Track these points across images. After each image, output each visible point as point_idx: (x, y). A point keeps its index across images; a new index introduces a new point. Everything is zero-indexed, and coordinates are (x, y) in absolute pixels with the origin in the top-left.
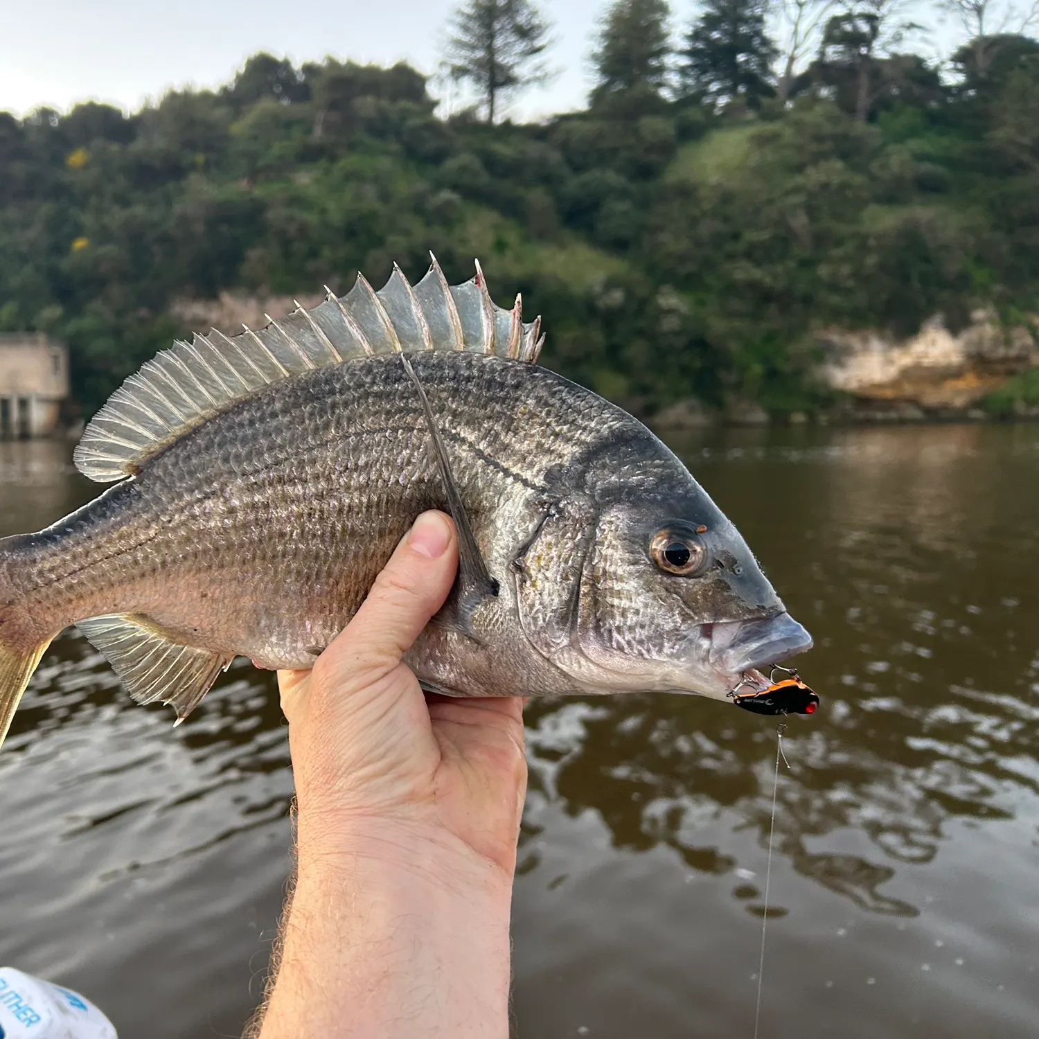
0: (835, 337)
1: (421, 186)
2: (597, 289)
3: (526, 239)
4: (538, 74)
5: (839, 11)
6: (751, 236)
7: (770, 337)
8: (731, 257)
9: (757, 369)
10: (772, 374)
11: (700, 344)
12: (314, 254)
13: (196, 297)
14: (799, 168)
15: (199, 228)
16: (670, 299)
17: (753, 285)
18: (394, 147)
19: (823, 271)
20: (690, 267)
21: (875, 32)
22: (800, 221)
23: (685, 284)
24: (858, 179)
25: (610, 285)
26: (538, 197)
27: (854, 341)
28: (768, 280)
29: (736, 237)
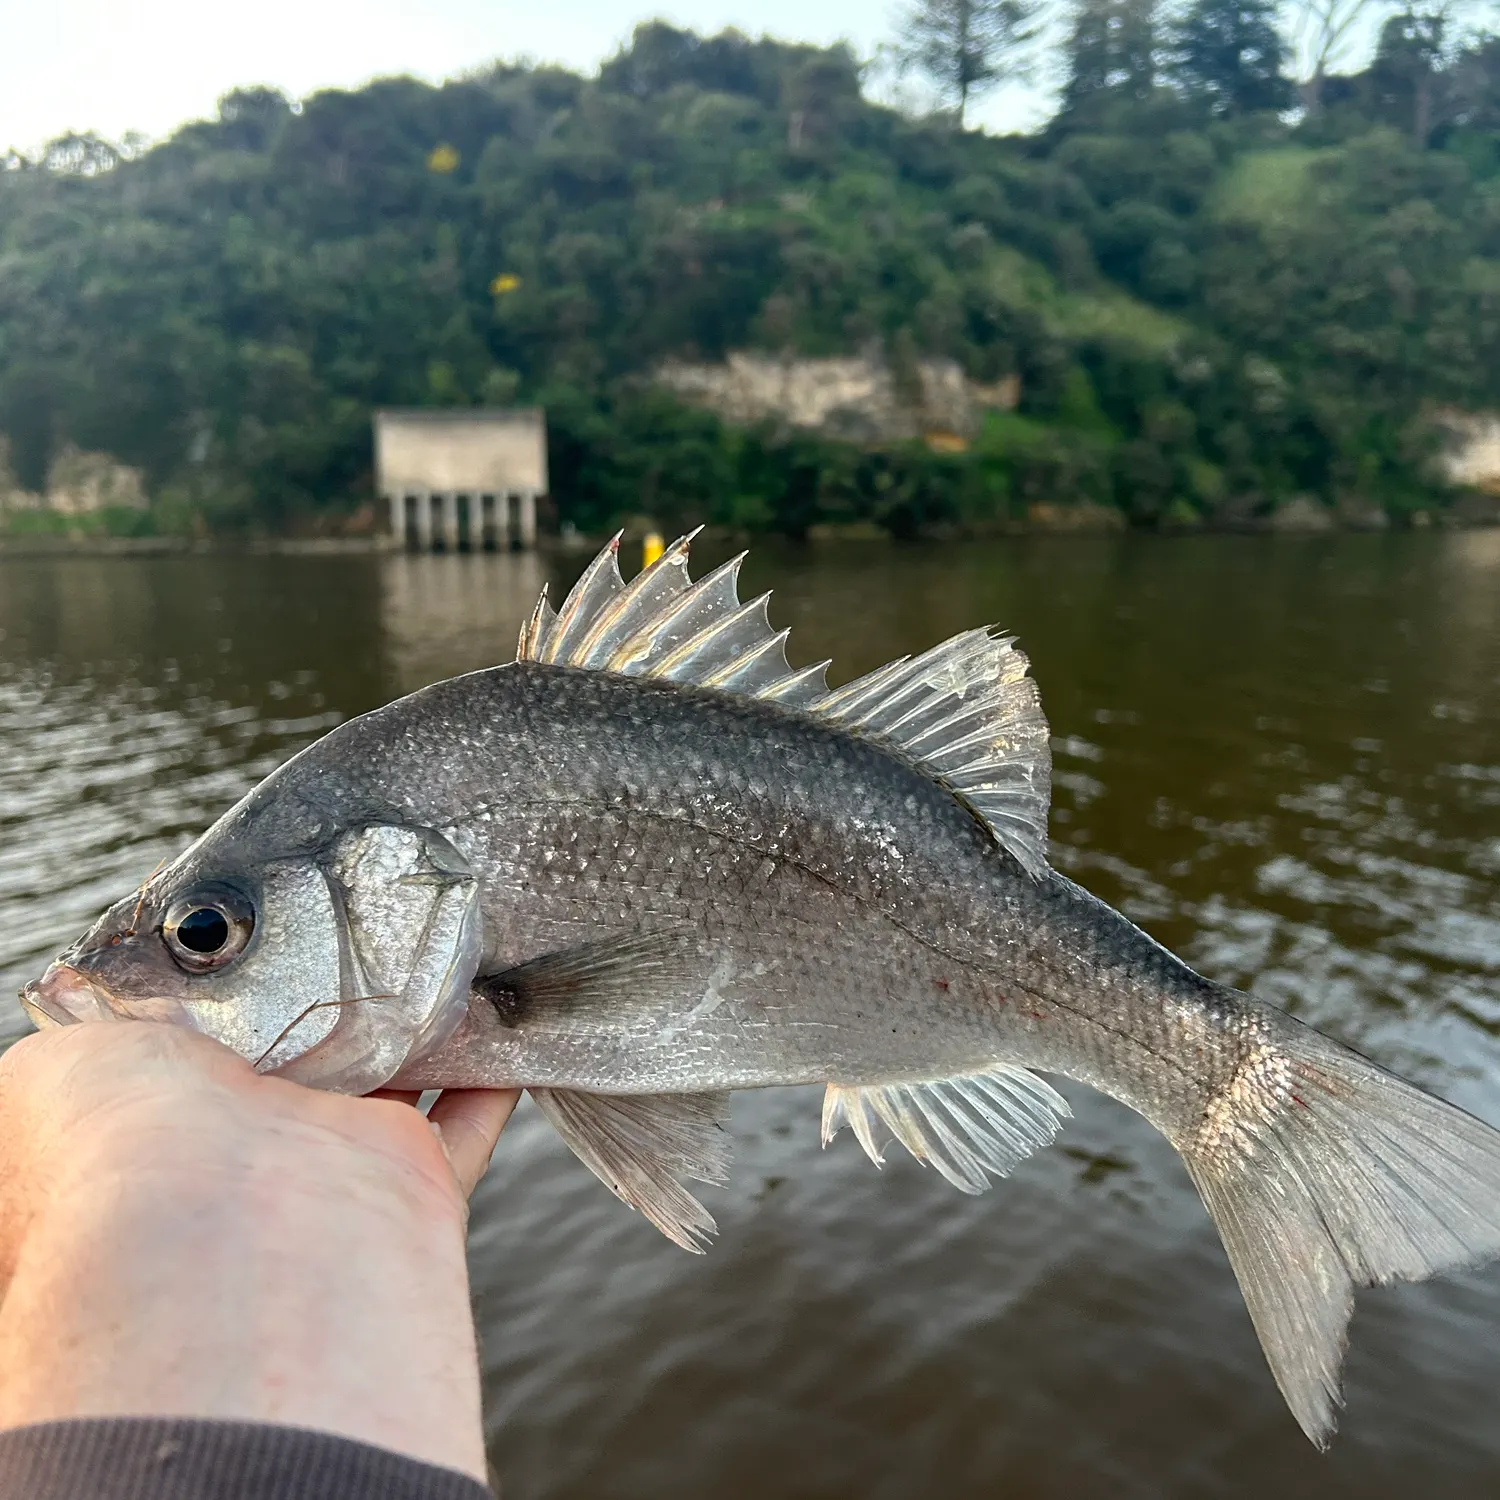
0: (1451, 420)
1: (936, 217)
2: (1174, 357)
3: (1061, 288)
4: (1022, 69)
5: (1398, 10)
6: (1340, 294)
7: (1377, 421)
8: (1321, 319)
9: (1372, 460)
10: (1389, 467)
11: (1306, 426)
12: (849, 306)
13: (690, 360)
14: (1382, 209)
15: (692, 267)
16: (1264, 372)
17: (1355, 356)
18: (886, 162)
19: (1433, 338)
20: (1272, 332)
21: (1438, 35)
22: (1399, 278)
23: (1274, 351)
24: (1455, 227)
25: (1188, 351)
26: (1069, 238)
27: (1472, 425)
28: (1373, 350)
29: (1320, 294)
